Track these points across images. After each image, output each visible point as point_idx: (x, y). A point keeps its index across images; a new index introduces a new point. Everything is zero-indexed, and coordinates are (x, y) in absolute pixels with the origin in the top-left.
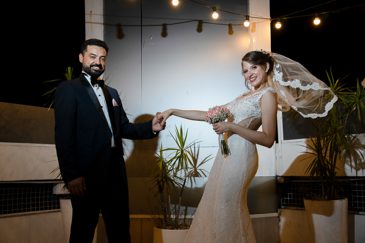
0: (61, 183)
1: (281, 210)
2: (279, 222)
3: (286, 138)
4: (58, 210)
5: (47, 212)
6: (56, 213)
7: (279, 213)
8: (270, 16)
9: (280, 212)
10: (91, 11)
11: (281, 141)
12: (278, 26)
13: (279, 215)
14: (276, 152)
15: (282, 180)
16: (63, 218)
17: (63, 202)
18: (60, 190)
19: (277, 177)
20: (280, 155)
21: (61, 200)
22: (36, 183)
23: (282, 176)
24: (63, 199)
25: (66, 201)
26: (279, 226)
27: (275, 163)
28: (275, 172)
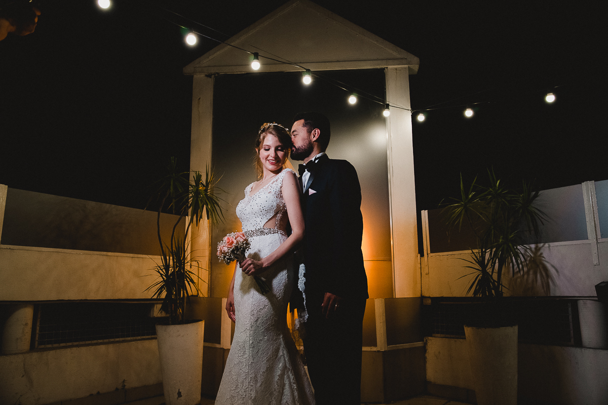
0: (157, 303)
3: (433, 250)
4: (153, 336)
5: (139, 340)
7: (425, 342)
9: (426, 340)
10: (200, 98)
11: (428, 254)
12: (421, 118)
13: (426, 344)
14: (421, 268)
15: (429, 301)
16: (159, 348)
17: (160, 329)
18: (157, 312)
19: (422, 298)
20: (426, 271)
21: (157, 325)
22: (127, 302)
23: (429, 297)
24: (159, 324)
25: (164, 327)
26: (425, 358)
27: (420, 281)
28: (420, 292)
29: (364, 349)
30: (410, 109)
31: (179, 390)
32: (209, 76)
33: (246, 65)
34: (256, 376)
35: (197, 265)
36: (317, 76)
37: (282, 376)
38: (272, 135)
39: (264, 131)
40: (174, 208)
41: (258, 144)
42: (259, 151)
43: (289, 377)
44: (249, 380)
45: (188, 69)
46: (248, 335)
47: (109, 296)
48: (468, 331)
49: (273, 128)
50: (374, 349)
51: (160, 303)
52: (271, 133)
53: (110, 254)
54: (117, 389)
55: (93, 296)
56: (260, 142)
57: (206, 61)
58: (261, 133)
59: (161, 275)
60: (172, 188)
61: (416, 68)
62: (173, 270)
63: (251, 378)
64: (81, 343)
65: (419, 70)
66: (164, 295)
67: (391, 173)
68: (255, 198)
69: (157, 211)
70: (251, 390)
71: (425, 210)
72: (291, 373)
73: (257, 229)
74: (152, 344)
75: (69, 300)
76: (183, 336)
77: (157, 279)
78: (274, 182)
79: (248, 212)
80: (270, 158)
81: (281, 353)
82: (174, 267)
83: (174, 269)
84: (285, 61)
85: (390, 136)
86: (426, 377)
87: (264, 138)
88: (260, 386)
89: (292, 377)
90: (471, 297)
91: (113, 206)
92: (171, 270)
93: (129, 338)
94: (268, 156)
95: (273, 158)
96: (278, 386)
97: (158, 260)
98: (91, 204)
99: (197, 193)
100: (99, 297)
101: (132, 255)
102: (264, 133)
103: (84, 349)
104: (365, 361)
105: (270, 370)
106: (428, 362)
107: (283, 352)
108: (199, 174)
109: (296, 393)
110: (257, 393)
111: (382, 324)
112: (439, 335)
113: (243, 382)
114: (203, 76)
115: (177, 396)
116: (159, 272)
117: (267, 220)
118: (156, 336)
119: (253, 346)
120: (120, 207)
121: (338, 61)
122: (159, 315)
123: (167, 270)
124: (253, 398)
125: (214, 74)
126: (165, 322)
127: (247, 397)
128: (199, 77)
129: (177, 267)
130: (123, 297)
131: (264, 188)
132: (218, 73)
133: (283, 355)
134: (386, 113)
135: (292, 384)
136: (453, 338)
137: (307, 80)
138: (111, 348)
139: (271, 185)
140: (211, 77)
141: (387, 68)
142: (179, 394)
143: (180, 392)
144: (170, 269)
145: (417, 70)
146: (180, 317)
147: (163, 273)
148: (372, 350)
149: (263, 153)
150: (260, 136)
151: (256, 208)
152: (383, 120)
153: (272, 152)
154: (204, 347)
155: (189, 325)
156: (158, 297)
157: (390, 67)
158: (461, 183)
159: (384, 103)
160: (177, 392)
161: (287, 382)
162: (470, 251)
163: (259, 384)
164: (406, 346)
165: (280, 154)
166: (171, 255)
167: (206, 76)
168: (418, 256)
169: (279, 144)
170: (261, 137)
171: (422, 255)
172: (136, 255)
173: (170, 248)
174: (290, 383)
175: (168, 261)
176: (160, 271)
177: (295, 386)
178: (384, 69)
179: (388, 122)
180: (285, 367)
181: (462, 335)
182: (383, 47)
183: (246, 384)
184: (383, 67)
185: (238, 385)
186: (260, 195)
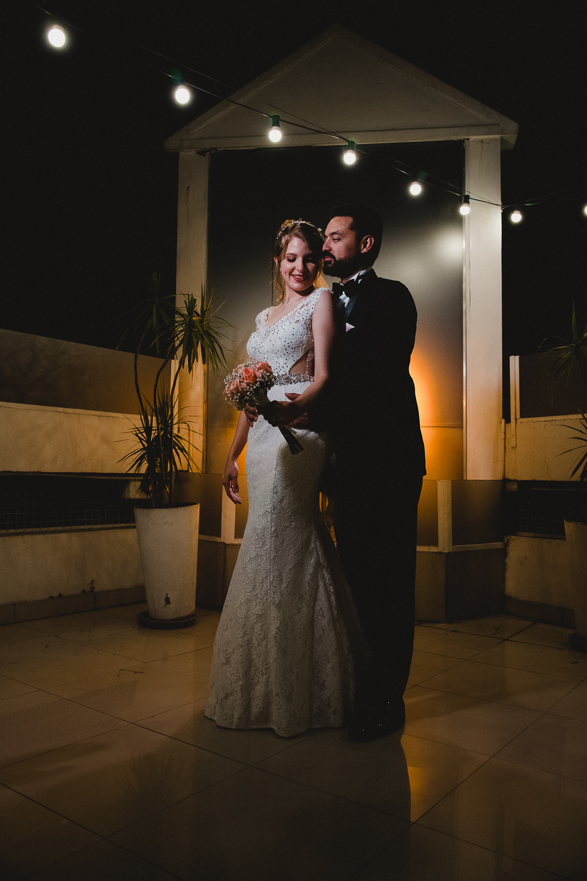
0: (135, 480)
1: (509, 538)
2: (505, 559)
4: (130, 524)
5: (111, 529)
6: (125, 531)
7: (506, 542)
8: (502, 201)
9: (508, 540)
10: (189, 187)
11: (516, 420)
12: (516, 217)
13: (506, 545)
14: (505, 439)
15: (515, 487)
16: (139, 540)
17: (140, 514)
18: (134, 491)
19: (505, 481)
20: (513, 443)
21: (136, 508)
22: (94, 477)
23: (515, 481)
24: (140, 507)
25: (145, 511)
26: (505, 564)
27: (503, 458)
28: (502, 472)
29: (419, 549)
30: (500, 203)
31: (167, 595)
32: (202, 153)
33: (260, 136)
34: (280, 574)
35: (187, 427)
36: (363, 151)
37: (315, 576)
38: (299, 239)
39: (287, 231)
40: (158, 346)
41: (279, 251)
42: (279, 262)
43: (323, 577)
44: (272, 579)
45: (171, 143)
46: (269, 520)
47: (69, 468)
48: (569, 527)
49: (300, 228)
50: (434, 549)
51: (138, 480)
52: (297, 236)
53: (70, 410)
54: (84, 592)
55: (48, 468)
56: (282, 249)
57: (198, 129)
58: (283, 235)
59: (140, 439)
60: (154, 317)
61: (512, 139)
62: (156, 434)
63: (274, 576)
64: (35, 530)
65: (516, 143)
66: (144, 469)
67: (468, 299)
68: (276, 330)
69: (133, 352)
70: (274, 593)
71: (515, 355)
72: (326, 570)
73: (280, 375)
74: (130, 535)
75: (17, 472)
76: (171, 524)
77: (135, 445)
78: (304, 306)
79: (266, 350)
80: (296, 272)
81: (312, 545)
82: (158, 429)
83: (158, 432)
84: (320, 130)
85: (468, 245)
86: (505, 591)
87: (287, 243)
88: (286, 587)
89: (327, 577)
90: (577, 482)
91: (72, 343)
92: (154, 434)
93: (97, 526)
94: (293, 269)
95: (301, 272)
96: (310, 588)
97: (136, 420)
98: (42, 341)
99: (190, 326)
100: (57, 469)
101: (98, 413)
102: (287, 236)
103: (39, 538)
104: (421, 565)
105: (300, 566)
106: (508, 569)
107: (315, 544)
108: (192, 298)
109: (333, 598)
110: (282, 596)
111: (446, 515)
112: (526, 534)
113: (262, 582)
114: (193, 152)
115: (165, 603)
116: (137, 436)
117: (294, 363)
118: (133, 525)
119: (276, 535)
120: (82, 346)
121: (394, 129)
122: (138, 496)
123: (149, 435)
124: (276, 603)
125: (210, 150)
126: (147, 505)
127: (268, 601)
128: (188, 155)
129: (162, 429)
130: (89, 470)
131: (289, 314)
132: (215, 149)
133: (316, 547)
134: (464, 210)
135: (328, 585)
136: (547, 538)
137: (350, 158)
138: (75, 538)
139: (299, 311)
140: (204, 155)
141: (468, 139)
142: (168, 601)
143: (169, 598)
144: (153, 432)
145: (513, 143)
146: (167, 497)
147: (143, 438)
148: (431, 551)
149: (286, 265)
150: (280, 239)
151: (279, 344)
152: (458, 221)
153: (298, 263)
154: (199, 541)
155: (179, 509)
156: (136, 470)
157: (472, 138)
158: (574, 315)
159: (461, 193)
160: (165, 597)
161: (321, 584)
162: (580, 416)
163: (284, 585)
164: (479, 546)
165: (311, 266)
166: (154, 414)
167: (198, 153)
168: (501, 423)
169: (308, 251)
170: (283, 241)
171: (508, 421)
172: (104, 413)
173: (152, 403)
174: (325, 584)
175: (150, 422)
176: (140, 435)
177: (331, 589)
178: (463, 141)
179: (466, 223)
180: (318, 565)
181: (560, 534)
182: (463, 106)
183: (267, 585)
184: (462, 138)
185: (256, 586)
186: (283, 325)
